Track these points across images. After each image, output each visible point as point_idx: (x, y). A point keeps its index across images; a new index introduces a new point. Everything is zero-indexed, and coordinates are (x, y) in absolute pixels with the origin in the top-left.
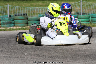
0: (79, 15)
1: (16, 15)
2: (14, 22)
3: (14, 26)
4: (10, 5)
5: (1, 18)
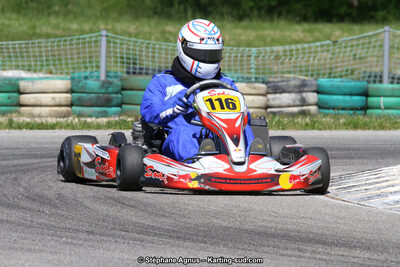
0: (375, 82)
1: (131, 70)
2: (122, 98)
3: (122, 113)
4: (109, 34)
5: (72, 79)
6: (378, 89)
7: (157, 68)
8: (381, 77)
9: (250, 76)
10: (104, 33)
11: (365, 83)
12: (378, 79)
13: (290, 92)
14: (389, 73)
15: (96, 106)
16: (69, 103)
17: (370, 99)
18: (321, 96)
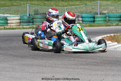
0: (96, 15)
1: (35, 14)
2: (33, 21)
3: (33, 25)
5: (20, 16)
6: (97, 16)
7: (42, 13)
8: (98, 13)
10: (28, 4)
11: (94, 15)
14: (100, 12)
15: (27, 23)
16: (20, 22)
17: (95, 19)
18: (83, 19)
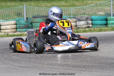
0: (109, 16)
1: (34, 17)
2: (32, 26)
4: (27, 6)
5: (17, 21)
6: (110, 18)
7: (42, 16)
8: (111, 14)
9: (71, 16)
10: (25, 6)
11: (106, 17)
12: (110, 15)
13: (83, 21)
15: (25, 28)
16: (16, 28)
17: (108, 21)
18: (93, 21)
